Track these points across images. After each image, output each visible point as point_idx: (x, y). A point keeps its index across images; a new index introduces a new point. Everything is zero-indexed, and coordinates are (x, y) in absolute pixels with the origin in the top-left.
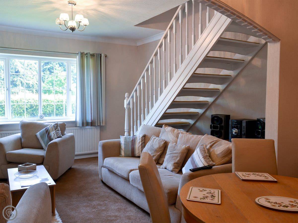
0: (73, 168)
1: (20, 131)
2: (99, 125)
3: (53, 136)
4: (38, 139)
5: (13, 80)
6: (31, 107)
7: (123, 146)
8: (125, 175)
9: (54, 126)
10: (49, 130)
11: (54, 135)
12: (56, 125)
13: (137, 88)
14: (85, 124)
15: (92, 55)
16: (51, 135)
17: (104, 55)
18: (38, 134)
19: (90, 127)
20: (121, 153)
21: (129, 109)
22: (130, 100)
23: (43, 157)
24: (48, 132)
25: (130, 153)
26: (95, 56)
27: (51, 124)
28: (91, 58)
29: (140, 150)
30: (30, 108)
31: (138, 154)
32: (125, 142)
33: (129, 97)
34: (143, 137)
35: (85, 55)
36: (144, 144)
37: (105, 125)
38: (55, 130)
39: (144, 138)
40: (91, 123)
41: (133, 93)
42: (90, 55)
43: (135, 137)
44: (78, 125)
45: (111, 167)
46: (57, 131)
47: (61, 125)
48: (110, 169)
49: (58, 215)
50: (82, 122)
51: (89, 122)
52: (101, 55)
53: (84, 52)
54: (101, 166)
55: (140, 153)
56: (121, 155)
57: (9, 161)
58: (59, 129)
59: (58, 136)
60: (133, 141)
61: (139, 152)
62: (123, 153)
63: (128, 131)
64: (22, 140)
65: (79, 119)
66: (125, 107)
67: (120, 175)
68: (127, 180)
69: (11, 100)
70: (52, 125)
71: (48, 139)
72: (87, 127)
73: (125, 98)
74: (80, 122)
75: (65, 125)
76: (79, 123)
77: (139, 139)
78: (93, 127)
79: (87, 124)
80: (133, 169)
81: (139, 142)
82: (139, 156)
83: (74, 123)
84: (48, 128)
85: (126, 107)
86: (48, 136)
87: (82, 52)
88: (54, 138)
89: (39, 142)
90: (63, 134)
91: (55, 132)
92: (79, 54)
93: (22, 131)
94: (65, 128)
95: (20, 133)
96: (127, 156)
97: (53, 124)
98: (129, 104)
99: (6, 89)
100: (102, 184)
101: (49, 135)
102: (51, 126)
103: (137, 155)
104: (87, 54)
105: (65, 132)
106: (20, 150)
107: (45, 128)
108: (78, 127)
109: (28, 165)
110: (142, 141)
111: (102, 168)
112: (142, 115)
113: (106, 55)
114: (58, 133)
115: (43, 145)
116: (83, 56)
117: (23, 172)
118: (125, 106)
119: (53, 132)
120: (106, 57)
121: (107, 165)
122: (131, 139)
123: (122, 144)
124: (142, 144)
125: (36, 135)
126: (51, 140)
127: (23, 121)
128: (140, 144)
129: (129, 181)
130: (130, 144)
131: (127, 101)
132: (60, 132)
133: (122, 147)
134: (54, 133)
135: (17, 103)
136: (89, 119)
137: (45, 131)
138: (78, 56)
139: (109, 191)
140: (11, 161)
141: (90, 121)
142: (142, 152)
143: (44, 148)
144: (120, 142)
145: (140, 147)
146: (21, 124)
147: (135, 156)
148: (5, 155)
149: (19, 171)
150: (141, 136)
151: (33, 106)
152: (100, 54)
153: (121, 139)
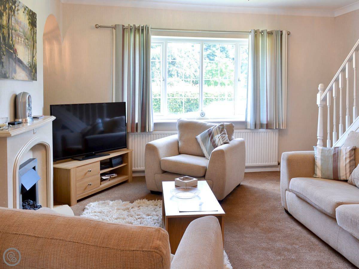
0: (242, 185)
1: (178, 132)
2: (277, 128)
3: (218, 142)
4: (198, 143)
5: (169, 69)
6: (189, 101)
7: (319, 162)
8: (329, 210)
9: (219, 128)
10: (212, 133)
11: (220, 140)
12: (221, 127)
13: (338, 76)
14: (258, 126)
15: (270, 33)
16: (216, 140)
17: (287, 32)
18: (199, 137)
19: (264, 130)
20: (315, 172)
21: (324, 108)
22: (326, 95)
23: (205, 169)
24: (211, 135)
25: (330, 173)
26: (273, 34)
27: (215, 124)
28: (268, 37)
29: (348, 170)
30: (187, 102)
31: (345, 176)
32: (321, 156)
33: (324, 90)
34: (352, 150)
35: (260, 33)
36: (353, 162)
37: (286, 128)
38: (221, 133)
39: (353, 152)
40: (267, 125)
41: (332, 84)
42: (267, 33)
43: (338, 150)
44: (249, 127)
45: (302, 193)
46: (223, 134)
47: (227, 126)
48: (301, 196)
49: (228, 258)
50: (254, 123)
51: (263, 124)
52: (281, 32)
53: (259, 30)
54: (285, 188)
55: (348, 175)
56: (316, 175)
57: (164, 170)
58: (226, 132)
59: (224, 141)
60: (336, 156)
61: (346, 174)
62: (318, 172)
63: (323, 138)
64: (180, 144)
65: (250, 119)
66: (317, 104)
67: (318, 207)
68: (332, 217)
69: (167, 93)
70: (216, 126)
71: (211, 144)
72: (261, 130)
73: (319, 91)
74: (252, 124)
75: (233, 127)
76: (250, 124)
77: (346, 154)
78: (269, 130)
79: (262, 126)
80: (341, 201)
81: (346, 159)
82: (345, 179)
83: (243, 124)
84: (211, 130)
85: (319, 104)
86: (211, 140)
87: (255, 30)
88: (219, 144)
89: (200, 147)
90: (230, 139)
91: (221, 135)
92: (253, 33)
93: (180, 132)
94: (233, 131)
95: (177, 134)
96: (325, 177)
97: (218, 125)
98: (325, 99)
99: (163, 79)
100: (286, 215)
101: (213, 140)
102: (215, 128)
103: (343, 177)
104: (262, 32)
105: (233, 137)
106: (177, 156)
107: (207, 130)
108: (249, 129)
109: (187, 179)
110: (350, 157)
111: (287, 191)
112: (347, 117)
113: (289, 32)
114: (224, 137)
115: (205, 152)
116: (257, 35)
117: (181, 188)
118: (318, 102)
119: (217, 136)
120: (288, 34)
121: (295, 189)
122: (332, 153)
123: (317, 159)
124: (350, 162)
125: (196, 138)
126: (215, 146)
127: (181, 119)
128: (348, 161)
129: (335, 219)
130: (331, 161)
131: (321, 96)
132: (227, 135)
133: (317, 164)
134: (219, 137)
135: (173, 96)
136: (264, 119)
137: (208, 134)
138: (250, 36)
139: (299, 228)
140: (166, 170)
141: (265, 122)
142: (351, 173)
143: (205, 155)
144: (315, 155)
145: (348, 166)
146: (179, 123)
147: (339, 179)
148: (160, 162)
149: (176, 186)
150: (349, 148)
151: (190, 100)
152: (281, 30)
153: (315, 151)
